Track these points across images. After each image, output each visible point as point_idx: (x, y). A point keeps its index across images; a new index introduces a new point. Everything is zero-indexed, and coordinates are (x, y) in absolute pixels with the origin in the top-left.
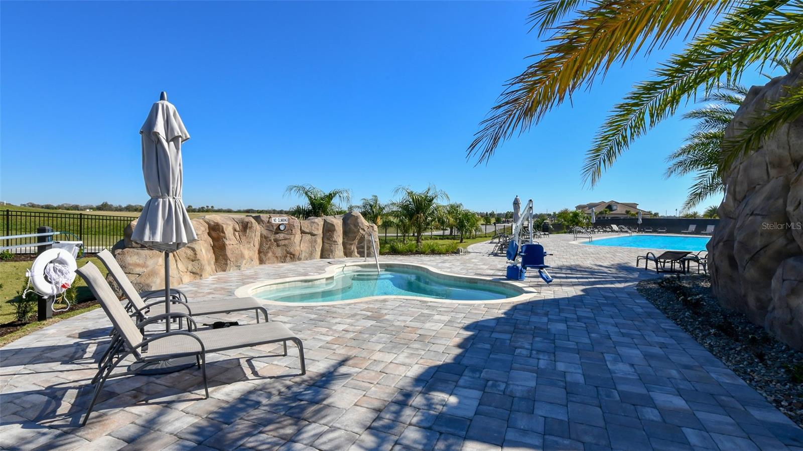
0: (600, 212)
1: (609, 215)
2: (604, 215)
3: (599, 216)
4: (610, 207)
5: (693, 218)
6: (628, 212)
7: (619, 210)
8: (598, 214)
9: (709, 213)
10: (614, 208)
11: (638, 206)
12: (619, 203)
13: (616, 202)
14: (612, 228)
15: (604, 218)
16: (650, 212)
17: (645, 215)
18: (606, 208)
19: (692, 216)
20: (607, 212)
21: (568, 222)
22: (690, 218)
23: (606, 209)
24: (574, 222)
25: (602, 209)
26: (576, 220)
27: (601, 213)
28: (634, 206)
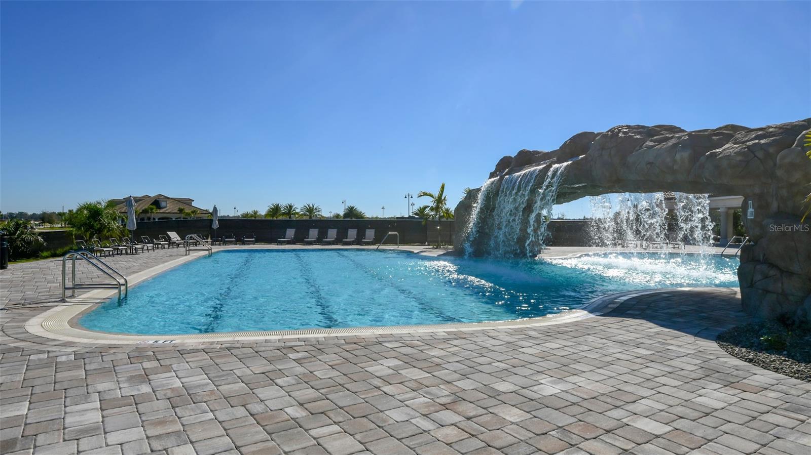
0: (143, 210)
1: (156, 214)
2: (149, 215)
3: (143, 216)
4: (157, 203)
5: (253, 219)
6: (181, 211)
7: (170, 209)
8: (141, 213)
9: (270, 212)
10: (163, 204)
11: (193, 203)
12: (169, 198)
13: (165, 196)
14: (169, 238)
15: (149, 219)
16: (206, 211)
17: (203, 215)
18: (151, 204)
19: (252, 216)
20: (154, 211)
21: (79, 228)
22: (250, 219)
23: (152, 206)
24: (92, 227)
25: (145, 206)
26: (97, 225)
27: (145, 211)
28: (188, 202)
